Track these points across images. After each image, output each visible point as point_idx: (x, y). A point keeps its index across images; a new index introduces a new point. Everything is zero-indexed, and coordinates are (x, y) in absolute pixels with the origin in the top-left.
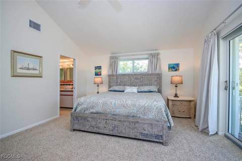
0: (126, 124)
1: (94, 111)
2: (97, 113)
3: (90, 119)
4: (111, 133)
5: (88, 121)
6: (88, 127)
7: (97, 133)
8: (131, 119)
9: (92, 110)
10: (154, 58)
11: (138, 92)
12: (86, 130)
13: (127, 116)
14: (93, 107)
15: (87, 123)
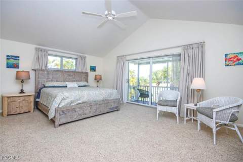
0: (103, 105)
1: (81, 102)
2: (83, 103)
3: (78, 110)
4: (94, 114)
5: (76, 111)
6: (75, 117)
7: (84, 119)
8: (105, 102)
9: (77, 102)
10: (81, 59)
11: (79, 86)
12: (74, 120)
13: (103, 100)
14: (79, 99)
15: (74, 113)
